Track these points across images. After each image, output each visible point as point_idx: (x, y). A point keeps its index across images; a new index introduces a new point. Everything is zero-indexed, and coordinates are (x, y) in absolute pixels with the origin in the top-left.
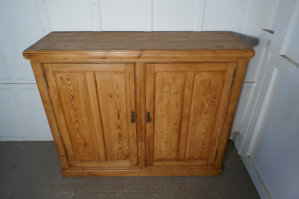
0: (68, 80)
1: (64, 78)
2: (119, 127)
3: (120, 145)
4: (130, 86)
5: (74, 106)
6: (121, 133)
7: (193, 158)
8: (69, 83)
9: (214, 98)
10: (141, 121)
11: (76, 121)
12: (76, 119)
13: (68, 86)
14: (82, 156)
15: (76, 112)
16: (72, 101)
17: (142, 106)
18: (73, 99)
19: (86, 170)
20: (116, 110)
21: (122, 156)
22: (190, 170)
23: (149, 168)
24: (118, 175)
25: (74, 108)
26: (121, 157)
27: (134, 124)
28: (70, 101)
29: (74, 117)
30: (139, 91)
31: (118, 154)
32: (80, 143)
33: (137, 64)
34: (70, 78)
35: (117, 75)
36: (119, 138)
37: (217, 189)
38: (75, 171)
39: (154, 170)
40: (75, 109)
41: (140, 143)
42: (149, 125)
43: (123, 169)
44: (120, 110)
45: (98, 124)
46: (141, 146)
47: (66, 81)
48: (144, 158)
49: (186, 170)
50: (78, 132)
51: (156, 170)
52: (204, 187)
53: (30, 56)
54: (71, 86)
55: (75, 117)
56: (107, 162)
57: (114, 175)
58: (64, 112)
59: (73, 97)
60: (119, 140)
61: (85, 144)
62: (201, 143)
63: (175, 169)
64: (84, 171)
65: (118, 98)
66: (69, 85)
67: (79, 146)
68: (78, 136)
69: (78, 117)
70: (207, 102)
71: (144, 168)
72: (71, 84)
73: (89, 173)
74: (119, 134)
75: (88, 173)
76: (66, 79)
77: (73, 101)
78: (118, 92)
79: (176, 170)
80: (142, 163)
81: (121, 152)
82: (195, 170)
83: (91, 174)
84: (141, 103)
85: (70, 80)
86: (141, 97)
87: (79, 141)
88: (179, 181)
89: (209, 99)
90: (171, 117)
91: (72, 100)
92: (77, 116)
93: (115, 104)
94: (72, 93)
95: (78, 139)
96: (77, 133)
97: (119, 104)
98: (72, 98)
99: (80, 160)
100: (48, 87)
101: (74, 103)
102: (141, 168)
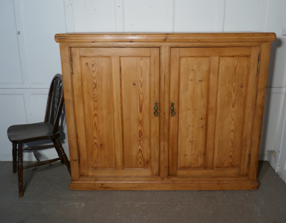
0: (93, 66)
1: (89, 64)
2: (141, 122)
3: (140, 147)
4: (154, 72)
5: (95, 96)
6: (142, 130)
7: (223, 165)
8: (93, 69)
9: (241, 87)
10: (165, 114)
11: (96, 115)
12: (96, 112)
13: (93, 73)
14: (96, 161)
15: (96, 103)
16: (94, 90)
17: (166, 95)
18: (95, 87)
19: (98, 181)
20: (138, 100)
21: (141, 162)
22: (220, 182)
23: (172, 180)
24: (136, 189)
25: (95, 98)
26: (140, 163)
27: (157, 118)
28: (92, 89)
29: (93, 109)
30: (164, 78)
31: (137, 159)
32: (96, 143)
33: (162, 48)
34: (95, 64)
35: (142, 60)
36: (140, 137)
37: (254, 202)
38: (85, 182)
39: (178, 182)
40: (95, 99)
41: (162, 143)
42: (173, 119)
43: (142, 181)
44: (143, 101)
45: (118, 118)
46: (164, 147)
47: (91, 67)
48: (166, 164)
49: (215, 182)
50: (95, 129)
51: (180, 182)
52: (238, 200)
53: (61, 38)
54: (96, 72)
55: (95, 109)
56: (123, 169)
57: (131, 188)
58: (84, 103)
59: (96, 85)
60: (140, 139)
61: (101, 145)
62: (231, 144)
63: (202, 181)
64: (96, 182)
65: (142, 86)
66: (94, 72)
67: (95, 147)
68: (95, 135)
69: (97, 109)
70: (234, 91)
71: (166, 179)
72: (95, 71)
73: (102, 184)
74: (140, 131)
75: (101, 186)
76: (91, 65)
77: (95, 89)
78: (141, 80)
79: (204, 182)
80: (165, 171)
81: (140, 156)
82: (226, 182)
83: (104, 186)
84: (165, 92)
85: (95, 66)
86: (166, 85)
87: (95, 141)
88: (208, 195)
89: (236, 88)
90: (196, 110)
91: (94, 88)
92: (96, 108)
93: (138, 93)
94: (95, 81)
95: (95, 138)
96: (94, 130)
97: (142, 94)
98: (94, 86)
99: (93, 168)
100: (72, 73)
101: (95, 92)
102: (163, 179)
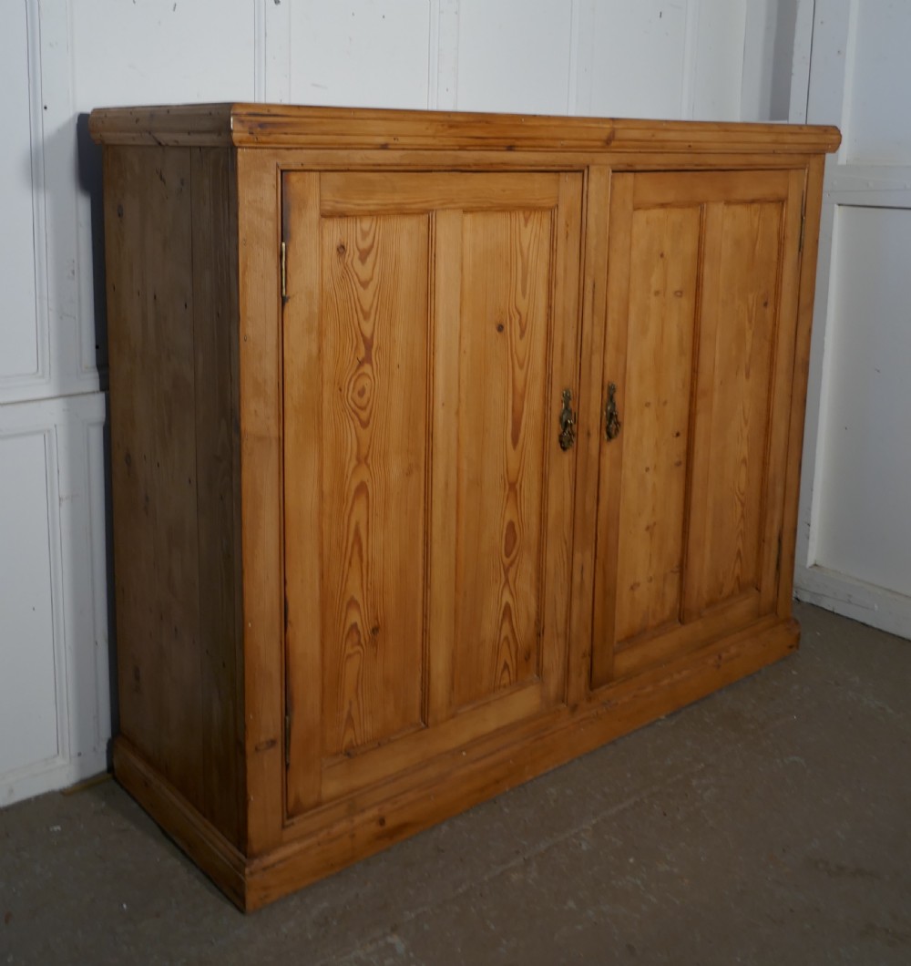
0: (364, 256)
1: (351, 248)
2: (513, 487)
3: (507, 598)
4: (565, 270)
5: (363, 401)
6: (515, 520)
8: (364, 271)
9: (764, 305)
10: (589, 434)
11: (362, 488)
12: (364, 475)
13: (361, 289)
14: (350, 717)
15: (365, 434)
16: (360, 371)
17: (597, 360)
18: (368, 359)
19: (363, 811)
20: (510, 396)
21: (509, 662)
23: (602, 699)
25: (363, 409)
26: (506, 666)
27: (567, 457)
28: (355, 368)
29: (354, 463)
30: (591, 292)
31: (497, 650)
32: (354, 626)
33: (590, 175)
34: (372, 246)
35: (529, 225)
36: (508, 555)
39: (620, 702)
40: (364, 415)
42: (609, 449)
44: (523, 397)
45: (447, 484)
46: (582, 572)
47: (357, 263)
50: (356, 559)
51: (626, 699)
54: (372, 286)
55: (358, 460)
56: (455, 715)
59: (368, 345)
60: (507, 561)
61: (375, 630)
62: (739, 511)
64: (358, 819)
65: (522, 335)
66: (365, 284)
67: (349, 650)
68: (354, 590)
69: (369, 461)
70: (750, 321)
71: (584, 703)
72: (371, 279)
73: (381, 821)
74: (511, 525)
75: (379, 828)
76: (357, 254)
77: (367, 368)
78: (523, 304)
79: (684, 673)
80: (581, 674)
81: (506, 638)
82: (733, 651)
83: (387, 825)
84: (594, 348)
85: (370, 259)
86: (596, 320)
87: (354, 617)
89: (754, 309)
90: (665, 403)
91: (361, 364)
92: (366, 458)
93: (510, 364)
94: (367, 328)
95: (353, 603)
96: (350, 563)
97: (521, 367)
98: (362, 354)
99: (336, 754)
100: (283, 300)
101: (365, 382)
102: (574, 708)
